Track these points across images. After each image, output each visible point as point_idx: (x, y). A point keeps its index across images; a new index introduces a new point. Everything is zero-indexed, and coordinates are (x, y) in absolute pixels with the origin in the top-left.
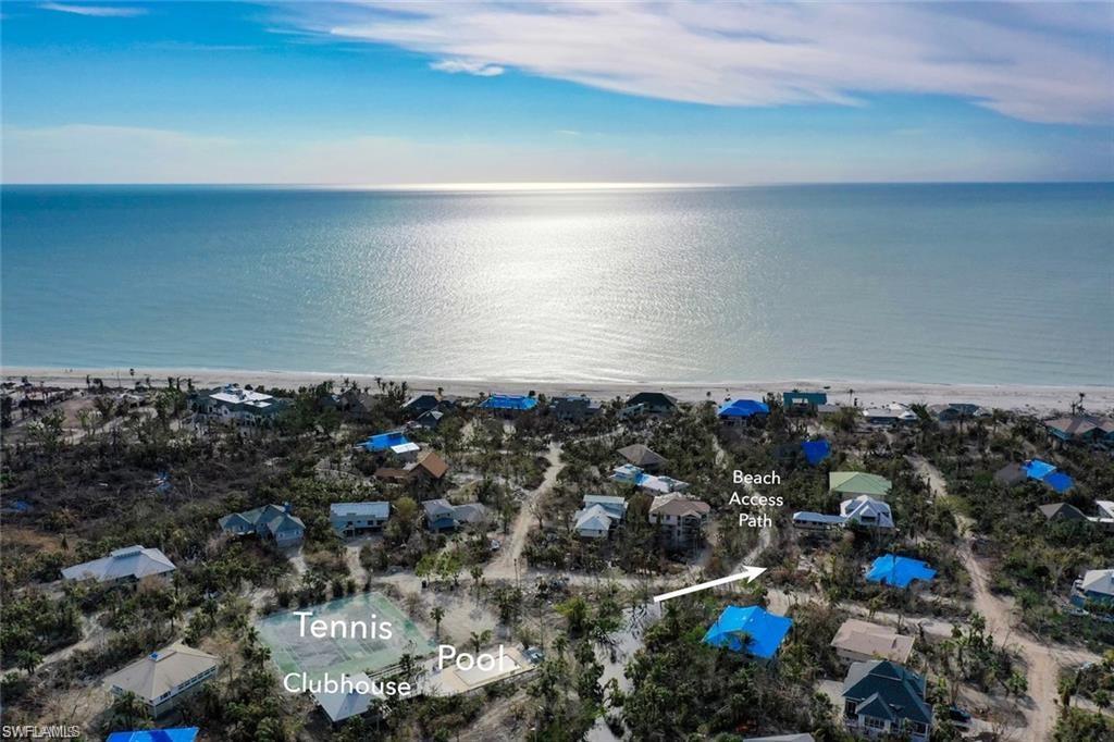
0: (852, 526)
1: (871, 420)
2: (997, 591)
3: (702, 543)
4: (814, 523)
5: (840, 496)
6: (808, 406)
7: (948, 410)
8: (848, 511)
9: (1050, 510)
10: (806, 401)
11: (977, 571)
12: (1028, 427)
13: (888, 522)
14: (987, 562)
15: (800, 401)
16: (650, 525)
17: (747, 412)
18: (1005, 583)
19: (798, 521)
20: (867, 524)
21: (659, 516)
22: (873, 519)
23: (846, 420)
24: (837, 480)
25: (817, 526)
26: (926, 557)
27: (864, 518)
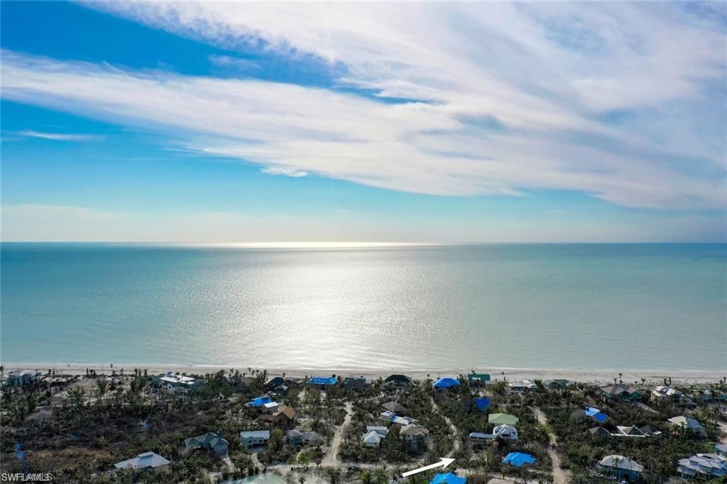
0: (498, 439)
1: (513, 388)
2: (564, 467)
3: (425, 449)
4: (480, 438)
5: (493, 425)
6: (480, 381)
7: (553, 383)
8: (496, 432)
9: (593, 430)
10: (479, 379)
11: (556, 459)
12: (592, 392)
13: (516, 437)
14: (561, 455)
15: (476, 379)
16: (400, 440)
17: (449, 385)
18: (567, 464)
19: (472, 437)
20: (505, 438)
21: (404, 435)
22: (507, 435)
23: (500, 389)
24: (493, 418)
25: (481, 440)
26: (532, 453)
27: (503, 435)
